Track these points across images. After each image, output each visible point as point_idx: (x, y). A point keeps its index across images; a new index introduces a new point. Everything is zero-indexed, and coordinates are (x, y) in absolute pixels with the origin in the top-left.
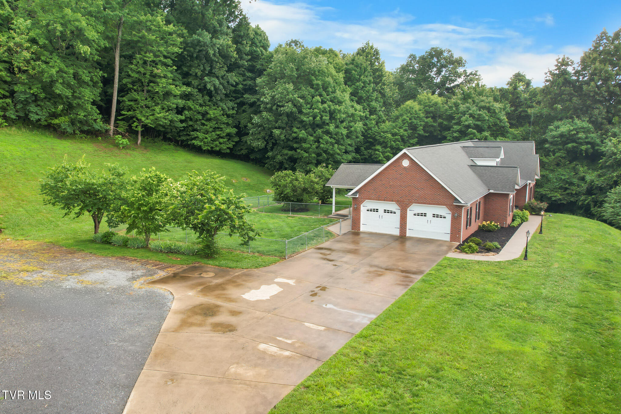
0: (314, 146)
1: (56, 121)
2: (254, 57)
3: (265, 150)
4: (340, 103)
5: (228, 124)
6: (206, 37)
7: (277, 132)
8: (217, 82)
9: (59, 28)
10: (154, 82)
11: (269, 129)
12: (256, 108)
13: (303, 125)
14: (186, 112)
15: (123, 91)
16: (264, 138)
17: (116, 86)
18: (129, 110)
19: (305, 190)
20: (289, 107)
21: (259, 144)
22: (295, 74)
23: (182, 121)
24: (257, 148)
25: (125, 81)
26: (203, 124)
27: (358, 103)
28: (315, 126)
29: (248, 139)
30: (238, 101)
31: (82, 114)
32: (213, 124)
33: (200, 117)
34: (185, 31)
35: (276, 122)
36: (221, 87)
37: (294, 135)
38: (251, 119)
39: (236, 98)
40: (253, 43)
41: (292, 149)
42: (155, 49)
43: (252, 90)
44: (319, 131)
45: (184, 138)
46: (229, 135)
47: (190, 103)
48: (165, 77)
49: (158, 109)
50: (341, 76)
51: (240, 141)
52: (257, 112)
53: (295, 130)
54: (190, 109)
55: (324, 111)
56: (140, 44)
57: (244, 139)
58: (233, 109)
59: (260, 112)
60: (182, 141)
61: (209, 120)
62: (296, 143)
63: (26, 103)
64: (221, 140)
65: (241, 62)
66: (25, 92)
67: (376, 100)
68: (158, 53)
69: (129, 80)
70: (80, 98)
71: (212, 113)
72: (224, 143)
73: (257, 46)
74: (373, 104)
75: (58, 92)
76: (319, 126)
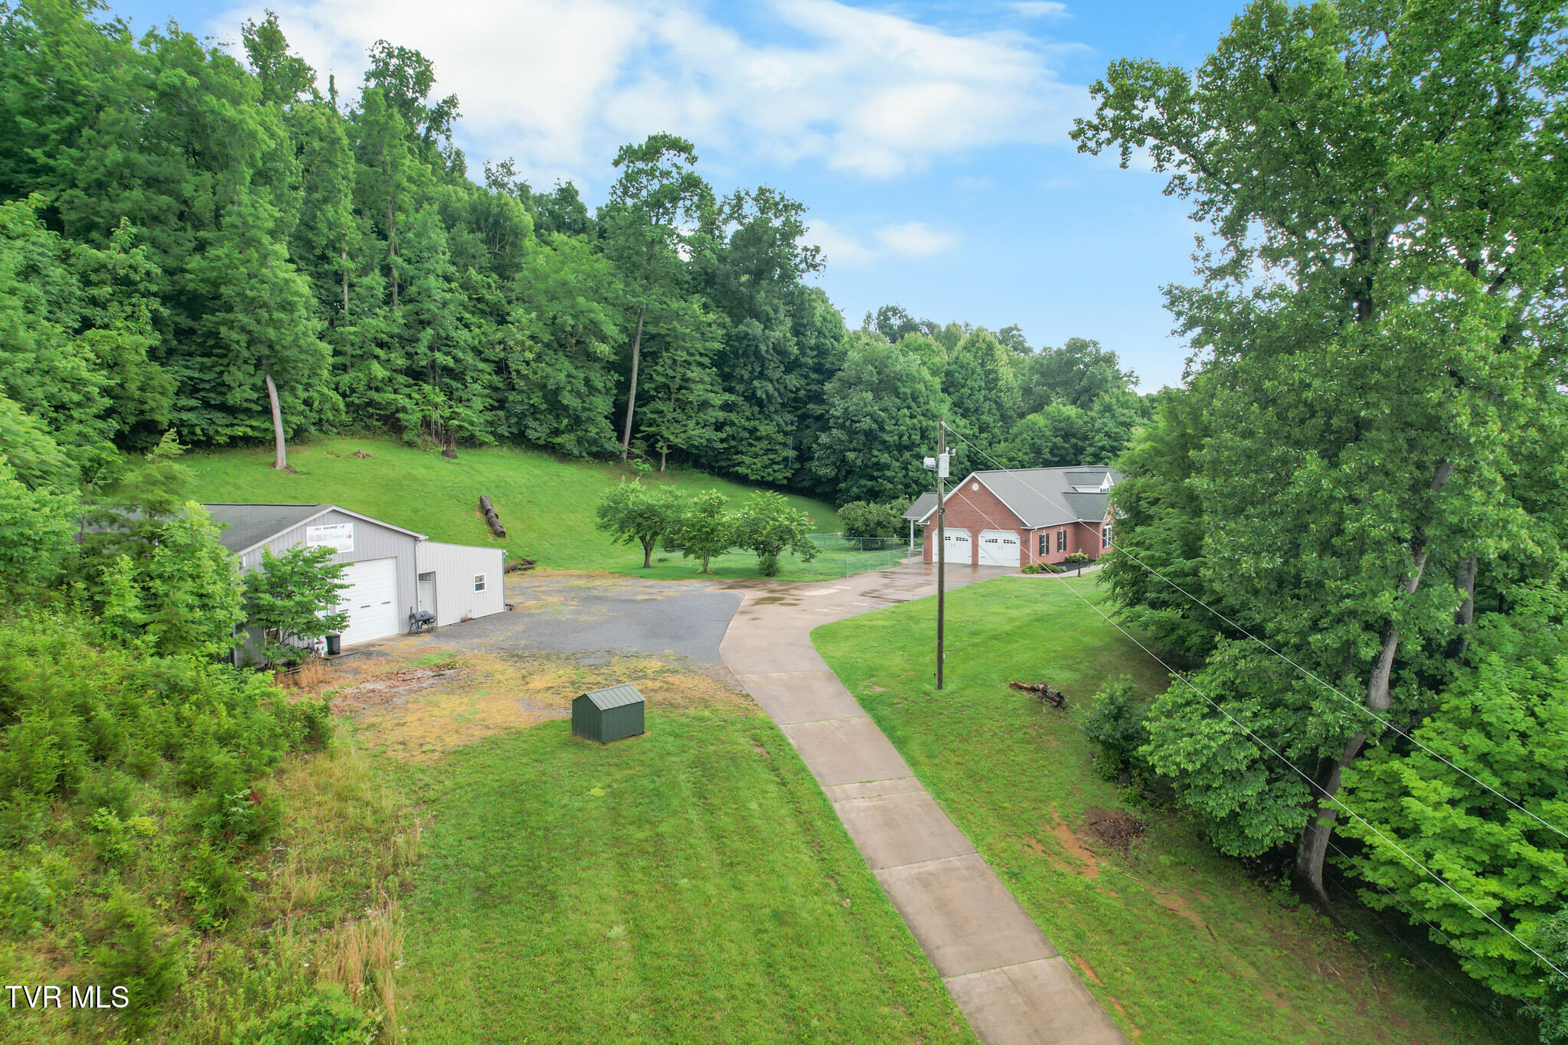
0: (900, 475)
1: (558, 440)
2: (821, 351)
3: (836, 480)
4: (934, 417)
5: (785, 445)
6: (756, 328)
7: (851, 455)
8: (770, 388)
9: (571, 322)
10: (687, 389)
11: (842, 451)
12: (823, 423)
13: (886, 446)
14: (727, 428)
15: (643, 398)
16: (834, 464)
17: (633, 392)
18: (650, 425)
19: (879, 524)
20: (866, 423)
21: (828, 472)
22: (875, 379)
23: (722, 441)
24: (826, 476)
25: (646, 386)
26: (751, 445)
27: (964, 416)
28: (901, 448)
29: (813, 465)
30: (799, 412)
31: (593, 432)
32: (764, 444)
33: (747, 435)
34: (728, 320)
35: (851, 442)
36: (776, 394)
37: (874, 460)
38: (818, 438)
39: (796, 409)
40: (820, 332)
41: (872, 478)
42: (688, 345)
43: (818, 398)
44: (907, 455)
45: (724, 464)
46: (786, 459)
47: (733, 416)
48: (702, 381)
49: (691, 424)
50: (937, 383)
51: (802, 468)
52: (826, 429)
53: (875, 453)
54: (733, 424)
55: (914, 428)
56: (668, 339)
57: (808, 465)
58: (792, 424)
59: (830, 428)
60: (721, 468)
61: (759, 439)
62: (878, 470)
63: (522, 416)
64: (776, 467)
65: (803, 360)
66: (522, 402)
67: (990, 412)
68: (692, 351)
69: (653, 385)
70: (589, 409)
71: (765, 429)
72: (779, 470)
73: (825, 337)
74: (985, 418)
75: (565, 402)
76: (908, 448)
